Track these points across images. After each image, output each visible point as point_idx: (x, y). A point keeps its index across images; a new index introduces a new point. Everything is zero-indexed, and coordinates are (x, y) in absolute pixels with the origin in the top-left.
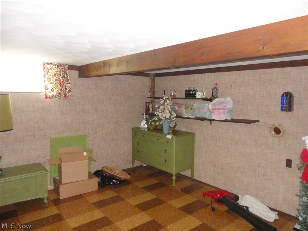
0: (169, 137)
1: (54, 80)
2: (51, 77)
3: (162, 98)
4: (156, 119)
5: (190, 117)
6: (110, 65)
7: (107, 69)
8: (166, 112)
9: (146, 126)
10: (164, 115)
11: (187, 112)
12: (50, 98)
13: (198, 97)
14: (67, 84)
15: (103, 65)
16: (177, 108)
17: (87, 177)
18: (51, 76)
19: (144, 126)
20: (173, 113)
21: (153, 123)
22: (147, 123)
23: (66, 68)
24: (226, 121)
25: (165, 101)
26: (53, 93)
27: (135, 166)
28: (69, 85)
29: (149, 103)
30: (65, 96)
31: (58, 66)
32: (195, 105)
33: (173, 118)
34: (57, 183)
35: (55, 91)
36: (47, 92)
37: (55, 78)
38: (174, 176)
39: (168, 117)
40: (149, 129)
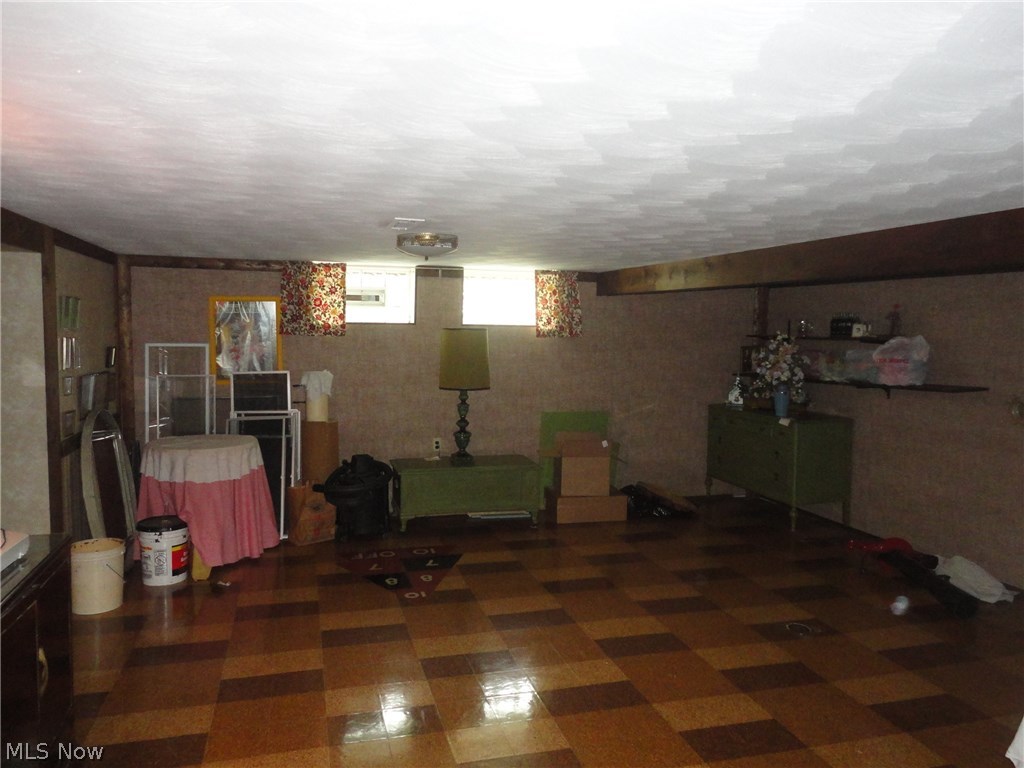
0: (784, 422)
1: (553, 303)
2: (548, 297)
3: (775, 338)
4: (759, 383)
5: (835, 379)
6: (656, 274)
7: (650, 281)
8: (781, 368)
9: (741, 402)
10: (776, 374)
11: (830, 370)
12: (544, 335)
13: (856, 334)
14: (575, 308)
15: (643, 273)
16: (807, 360)
17: (606, 490)
18: (548, 295)
19: (737, 400)
20: (797, 370)
21: (755, 395)
22: (741, 394)
23: (575, 277)
24: (911, 388)
25: (780, 344)
26: (549, 327)
27: (713, 493)
28: (579, 311)
29: (750, 348)
30: (571, 333)
31: (560, 275)
32: (849, 352)
33: (798, 382)
34: (552, 495)
35: (554, 323)
36: (540, 324)
37: (554, 298)
38: (794, 509)
39: (784, 378)
40: (746, 406)
